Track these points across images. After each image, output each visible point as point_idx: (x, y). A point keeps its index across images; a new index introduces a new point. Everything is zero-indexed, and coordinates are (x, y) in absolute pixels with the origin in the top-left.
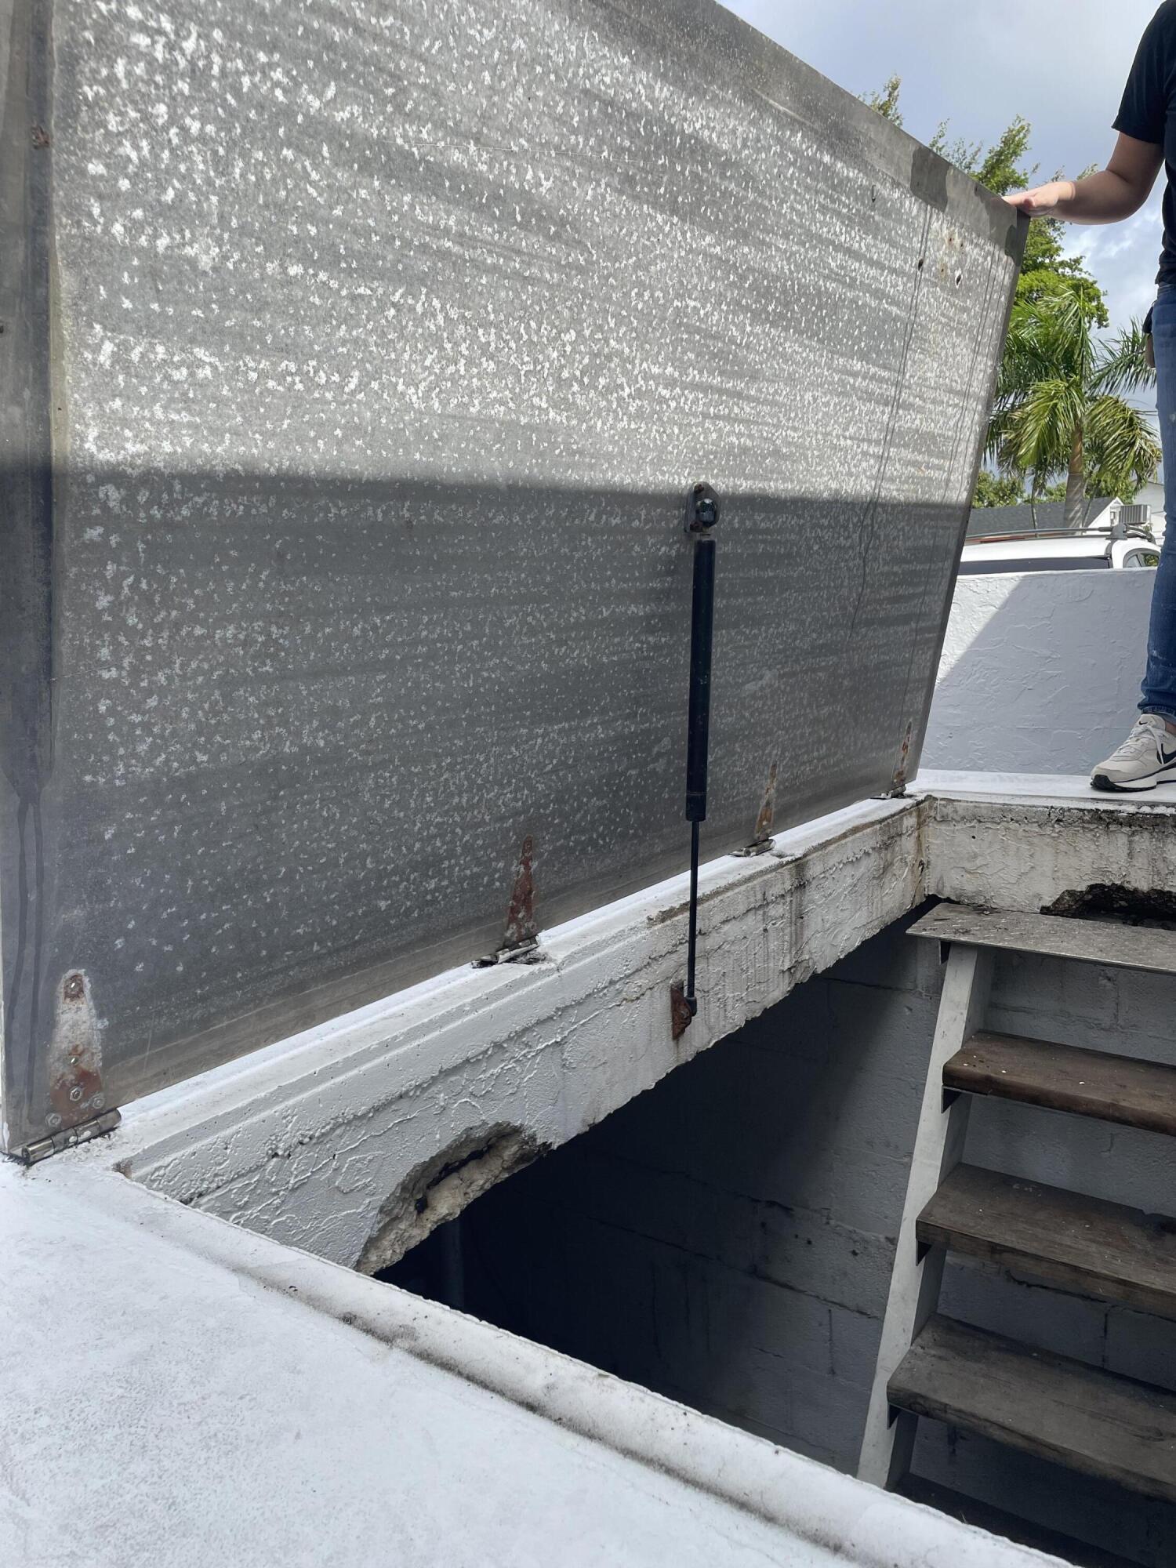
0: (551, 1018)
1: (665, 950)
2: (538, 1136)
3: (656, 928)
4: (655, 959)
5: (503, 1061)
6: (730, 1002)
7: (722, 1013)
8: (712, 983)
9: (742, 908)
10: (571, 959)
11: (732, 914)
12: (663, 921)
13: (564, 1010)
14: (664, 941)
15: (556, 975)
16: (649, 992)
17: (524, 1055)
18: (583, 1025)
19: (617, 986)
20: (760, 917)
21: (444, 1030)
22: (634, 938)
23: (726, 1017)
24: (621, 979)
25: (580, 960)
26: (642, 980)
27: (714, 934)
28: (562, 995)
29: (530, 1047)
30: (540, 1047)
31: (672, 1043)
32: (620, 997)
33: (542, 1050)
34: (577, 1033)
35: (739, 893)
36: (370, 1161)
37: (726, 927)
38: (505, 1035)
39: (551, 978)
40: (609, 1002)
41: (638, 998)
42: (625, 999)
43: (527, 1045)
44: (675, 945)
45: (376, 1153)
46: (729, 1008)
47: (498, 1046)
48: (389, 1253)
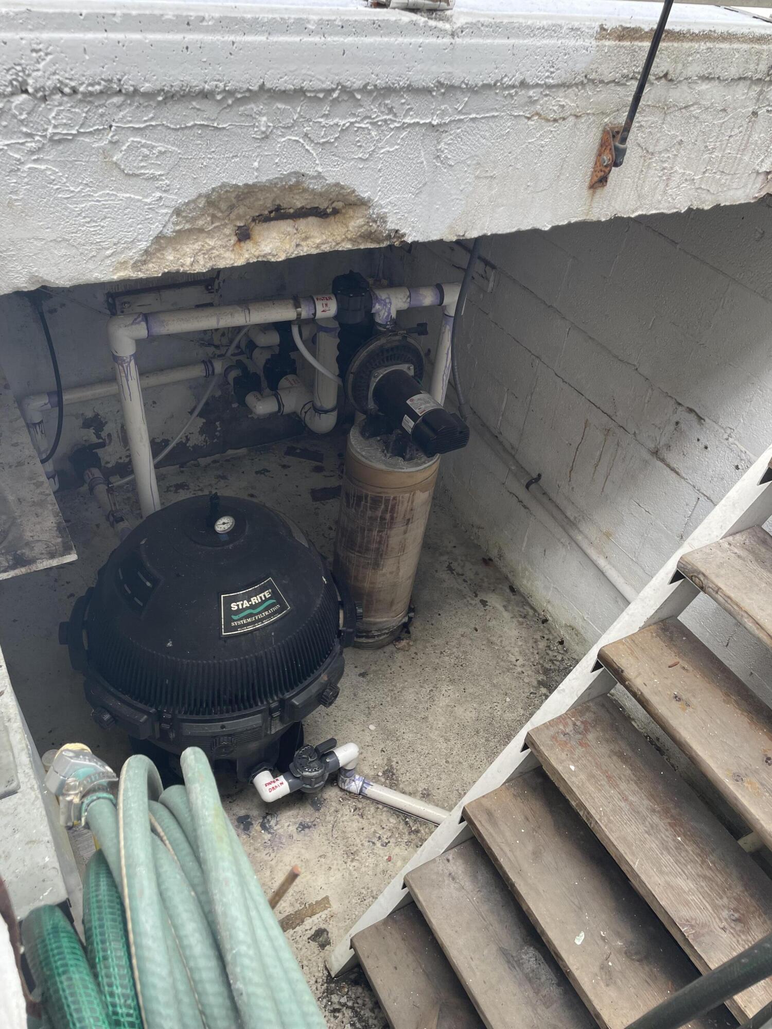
0: (427, 91)
1: (610, 77)
2: (390, 220)
3: (607, 43)
4: (593, 81)
5: (354, 115)
6: (676, 178)
7: (662, 186)
8: (662, 145)
9: (734, 72)
10: (475, 28)
11: (718, 72)
12: (621, 38)
13: (448, 89)
14: (612, 65)
15: (447, 40)
16: (572, 119)
17: (385, 121)
18: (473, 120)
19: (531, 93)
20: (753, 94)
21: (274, 38)
22: (572, 43)
23: (665, 192)
24: (537, 85)
25: (487, 36)
26: (568, 100)
27: (684, 87)
28: (449, 69)
29: (395, 115)
30: (408, 120)
31: (586, 193)
32: (533, 109)
33: (410, 125)
34: (464, 127)
35: (738, 50)
36: (160, 152)
37: (704, 86)
38: (358, 84)
39: (440, 41)
40: (514, 107)
41: (555, 120)
42: (537, 114)
43: (391, 110)
44: (625, 76)
45: (171, 148)
46: (673, 184)
47: (348, 92)
48: (189, 261)
